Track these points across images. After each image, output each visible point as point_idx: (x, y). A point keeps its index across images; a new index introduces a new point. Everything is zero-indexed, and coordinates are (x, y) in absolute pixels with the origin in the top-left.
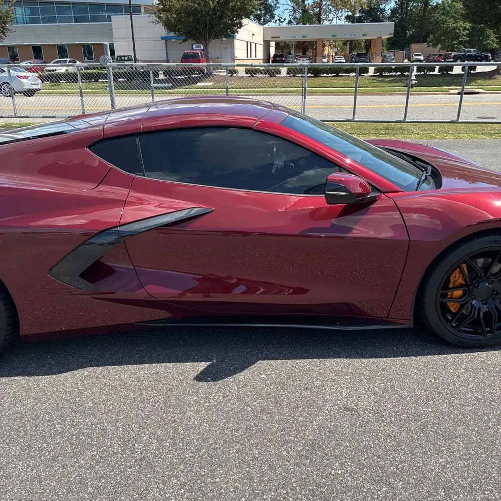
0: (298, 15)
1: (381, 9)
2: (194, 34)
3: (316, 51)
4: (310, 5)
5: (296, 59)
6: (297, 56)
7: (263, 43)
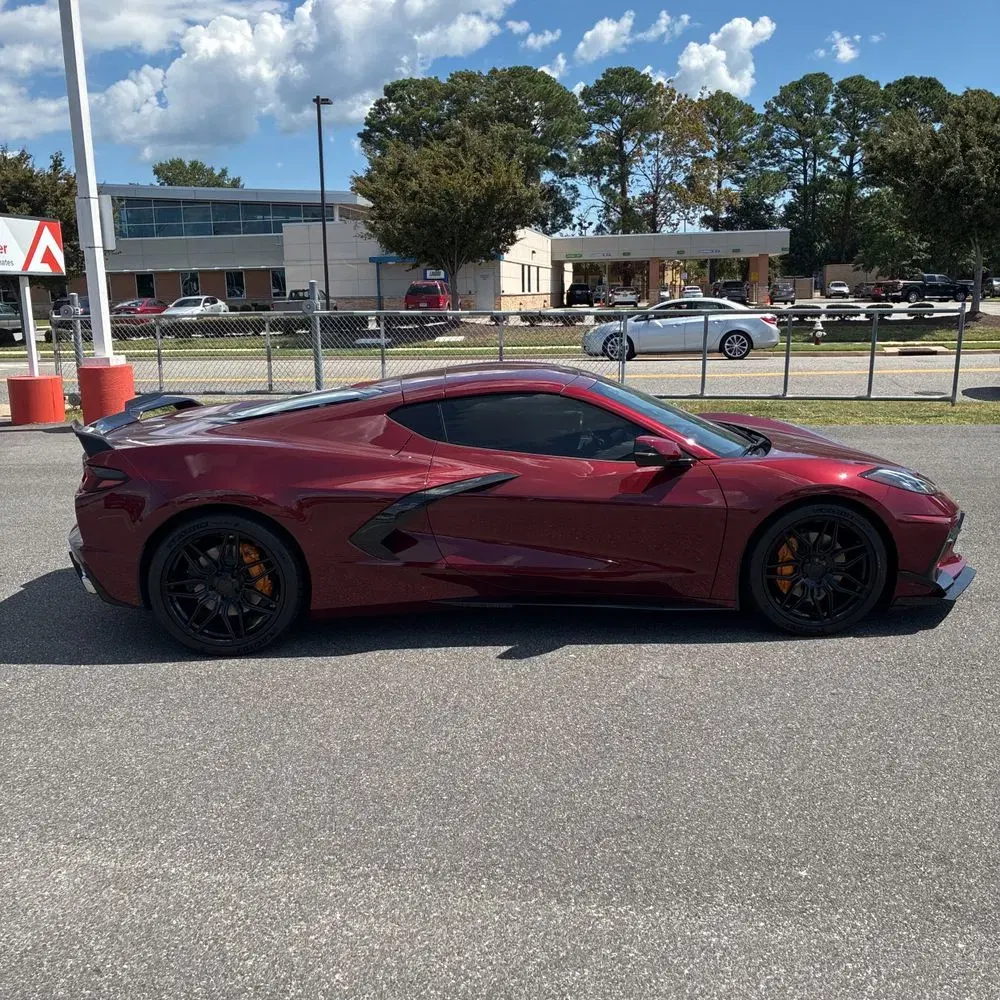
0: (614, 217)
1: (767, 206)
2: (432, 256)
3: (648, 279)
4: (637, 198)
5: (612, 292)
6: (613, 286)
7: (550, 266)
